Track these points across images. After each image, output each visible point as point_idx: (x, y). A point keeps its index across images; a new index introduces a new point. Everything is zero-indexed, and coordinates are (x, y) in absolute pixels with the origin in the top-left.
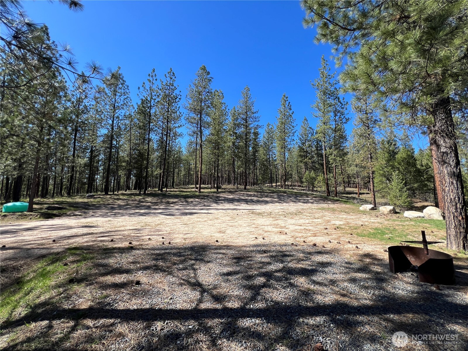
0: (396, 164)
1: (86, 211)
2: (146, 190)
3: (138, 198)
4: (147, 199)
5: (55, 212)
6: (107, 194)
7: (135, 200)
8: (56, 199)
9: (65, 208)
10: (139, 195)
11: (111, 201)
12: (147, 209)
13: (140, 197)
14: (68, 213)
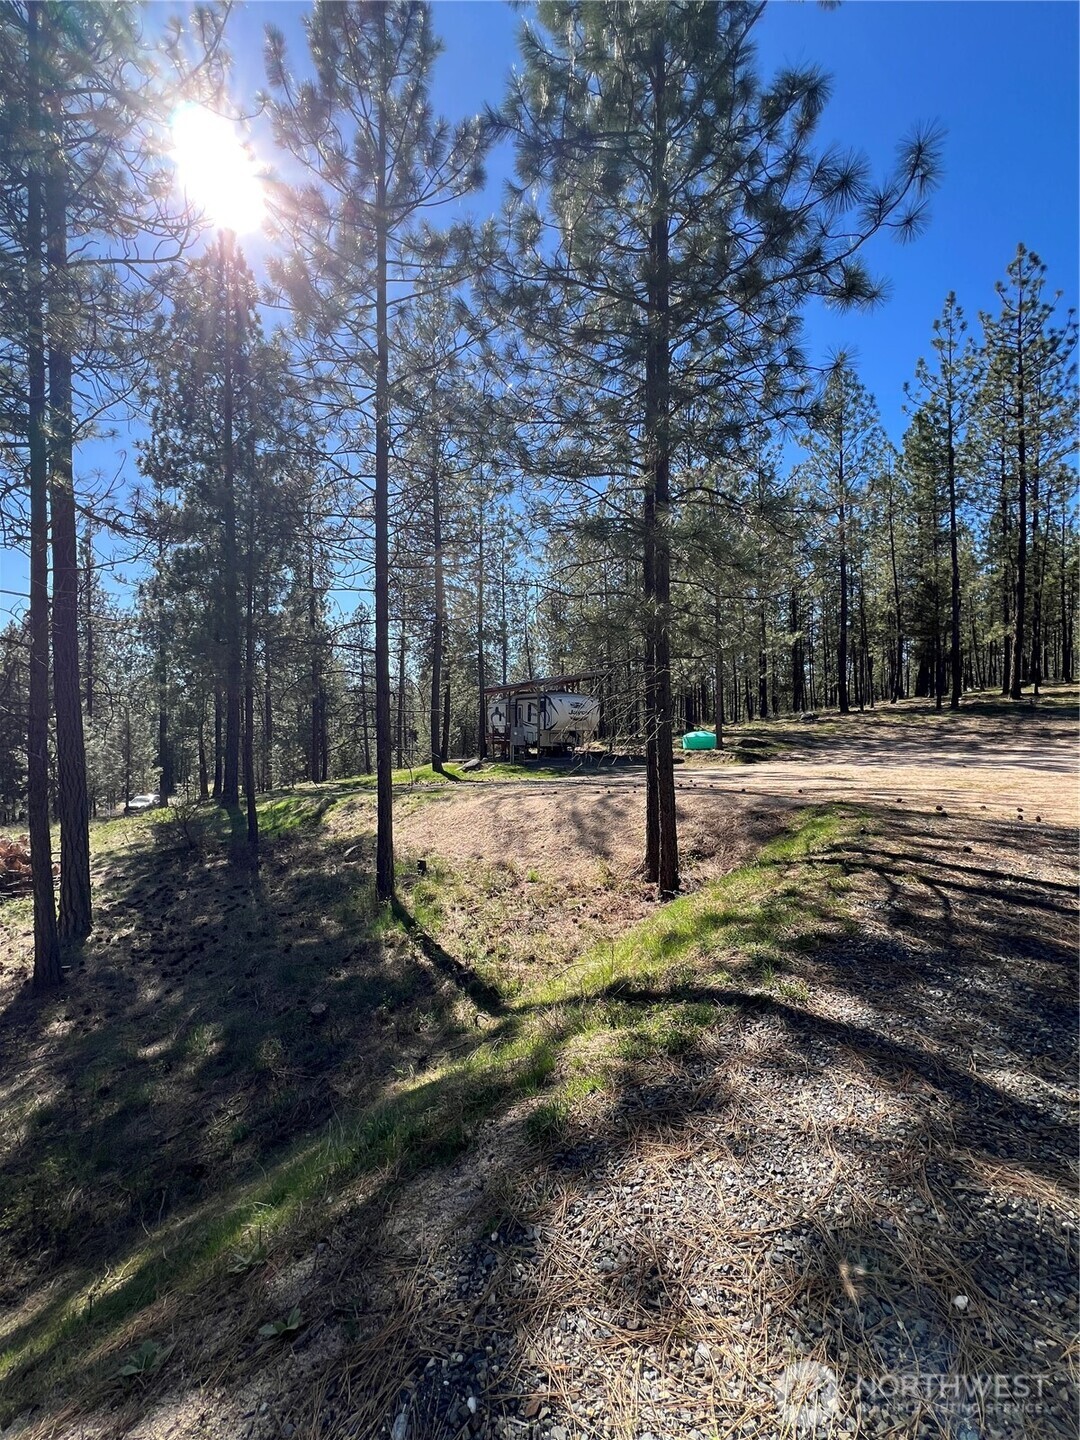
1: (812, 751)
2: (957, 694)
3: (933, 720)
4: (965, 724)
5: (757, 751)
6: (845, 711)
7: (927, 727)
8: (746, 726)
9: (770, 745)
10: (938, 710)
11: (860, 730)
12: (967, 751)
13: (941, 718)
14: (780, 754)
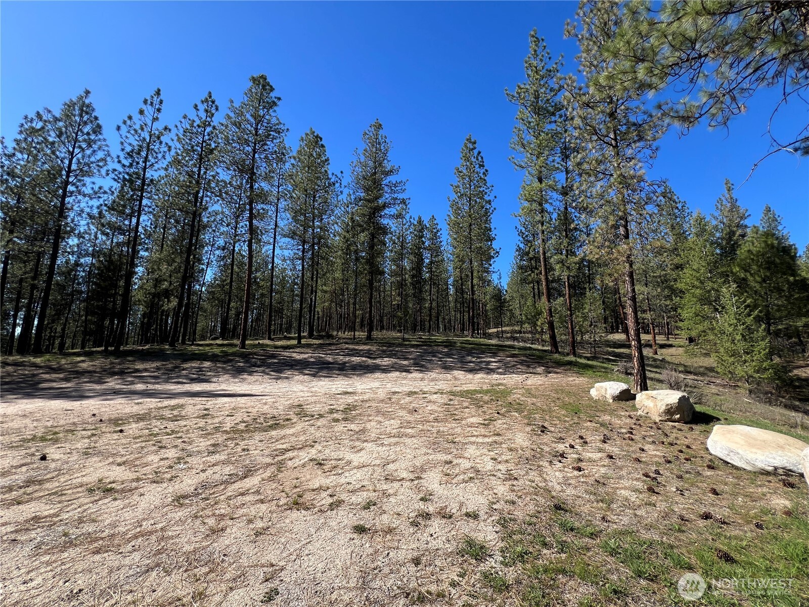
0: (736, 269)
